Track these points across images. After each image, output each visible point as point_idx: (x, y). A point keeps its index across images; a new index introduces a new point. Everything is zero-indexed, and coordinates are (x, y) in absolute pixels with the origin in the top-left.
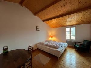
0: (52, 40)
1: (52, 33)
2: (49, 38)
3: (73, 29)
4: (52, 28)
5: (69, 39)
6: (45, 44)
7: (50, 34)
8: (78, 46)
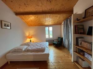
0: (31, 41)
1: (29, 33)
2: (26, 40)
3: (51, 28)
4: (29, 26)
5: (48, 37)
6: (24, 50)
7: (27, 34)
8: (56, 43)
